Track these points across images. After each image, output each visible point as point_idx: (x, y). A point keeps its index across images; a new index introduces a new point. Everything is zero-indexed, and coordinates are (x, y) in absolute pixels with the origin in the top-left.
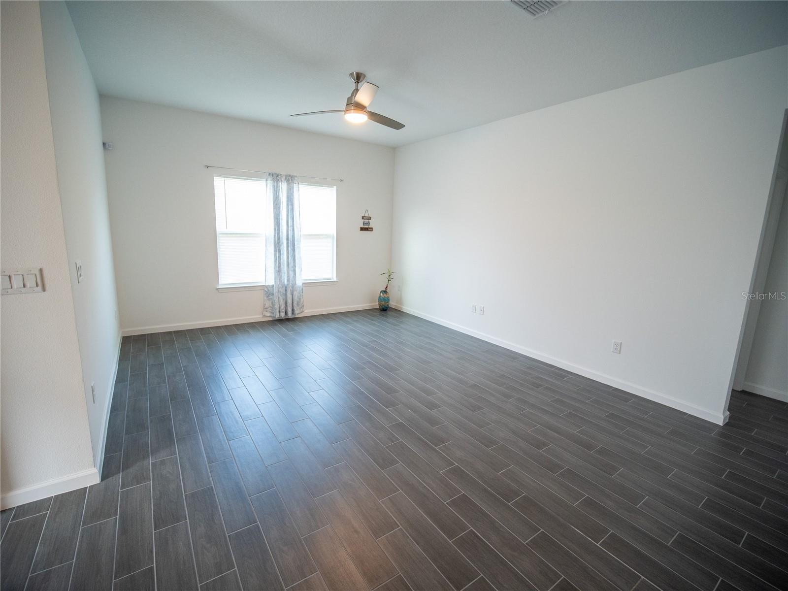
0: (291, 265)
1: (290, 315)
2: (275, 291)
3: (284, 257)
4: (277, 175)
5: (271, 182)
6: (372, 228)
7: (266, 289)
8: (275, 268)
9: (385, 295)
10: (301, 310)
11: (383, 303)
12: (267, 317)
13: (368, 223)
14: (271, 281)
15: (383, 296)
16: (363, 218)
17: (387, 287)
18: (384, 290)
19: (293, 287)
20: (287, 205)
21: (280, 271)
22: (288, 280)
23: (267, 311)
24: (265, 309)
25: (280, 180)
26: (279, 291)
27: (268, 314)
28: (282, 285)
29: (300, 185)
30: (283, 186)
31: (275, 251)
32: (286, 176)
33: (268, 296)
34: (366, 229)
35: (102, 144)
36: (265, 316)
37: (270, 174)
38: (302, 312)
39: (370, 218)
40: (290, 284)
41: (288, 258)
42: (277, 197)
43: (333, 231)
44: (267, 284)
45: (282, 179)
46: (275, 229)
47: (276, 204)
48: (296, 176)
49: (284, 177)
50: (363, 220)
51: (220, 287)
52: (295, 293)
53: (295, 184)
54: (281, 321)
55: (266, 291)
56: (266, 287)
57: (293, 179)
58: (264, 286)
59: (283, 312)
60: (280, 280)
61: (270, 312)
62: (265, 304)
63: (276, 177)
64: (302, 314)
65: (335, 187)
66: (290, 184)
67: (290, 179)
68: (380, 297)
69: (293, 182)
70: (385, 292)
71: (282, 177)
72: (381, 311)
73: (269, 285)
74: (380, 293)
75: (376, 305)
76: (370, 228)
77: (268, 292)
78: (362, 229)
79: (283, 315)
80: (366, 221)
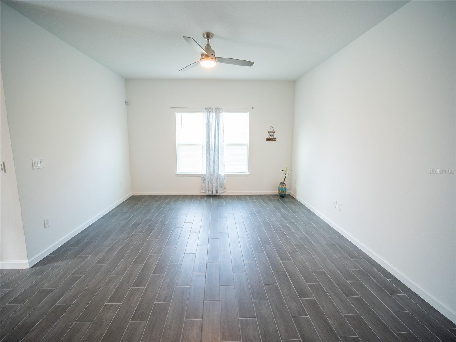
0: (216, 163)
1: (214, 193)
2: (207, 178)
3: (212, 158)
4: (210, 109)
5: (206, 113)
6: (276, 139)
7: (202, 176)
8: (206, 164)
9: (282, 186)
10: (224, 191)
11: (281, 191)
12: (203, 193)
13: (273, 135)
14: (204, 172)
15: (281, 187)
16: (269, 132)
17: (285, 180)
18: (283, 182)
19: (217, 176)
20: (215, 126)
21: (209, 166)
22: (214, 172)
23: (203, 190)
24: (202, 188)
25: (211, 112)
26: (209, 178)
27: (204, 191)
28: (210, 175)
29: (224, 113)
30: (213, 115)
31: (207, 154)
32: (215, 109)
33: (204, 181)
34: (272, 139)
35: (124, 102)
36: (201, 192)
37: (205, 108)
38: (224, 192)
39: (275, 132)
40: (216, 174)
41: (214, 158)
42: (209, 122)
43: (246, 141)
44: (203, 173)
45: (213, 111)
46: (207, 141)
47: (208, 126)
48: (221, 108)
49: (214, 110)
50: (269, 133)
51: (177, 174)
52: (219, 180)
53: (220, 113)
54: (209, 196)
55: (202, 177)
56: (202, 175)
57: (219, 110)
58: (201, 174)
59: (210, 191)
60: (209, 172)
61: (204, 190)
62: (202, 185)
63: (209, 110)
64: (224, 193)
65: (248, 113)
66: (217, 113)
67: (218, 110)
68: (279, 187)
69: (219, 112)
70: (283, 183)
71: (213, 109)
72: (280, 197)
73: (204, 174)
74: (280, 184)
75: (277, 192)
76: (274, 139)
77: (203, 178)
78: (268, 139)
79: (210, 193)
80: (271, 134)
